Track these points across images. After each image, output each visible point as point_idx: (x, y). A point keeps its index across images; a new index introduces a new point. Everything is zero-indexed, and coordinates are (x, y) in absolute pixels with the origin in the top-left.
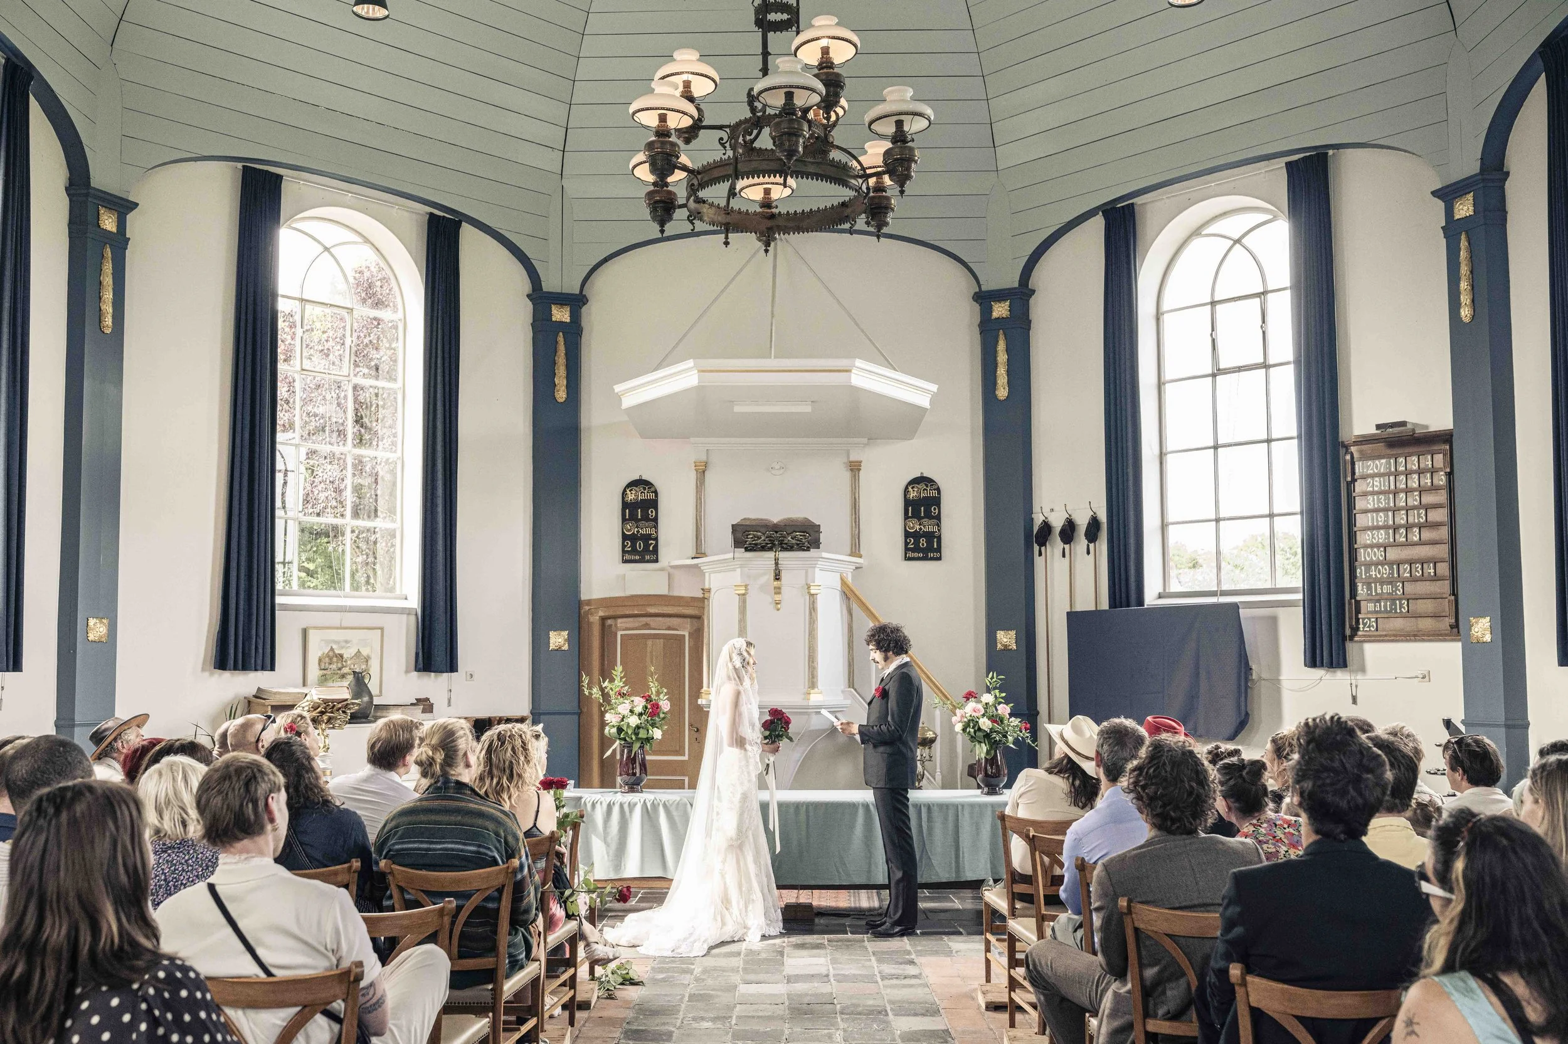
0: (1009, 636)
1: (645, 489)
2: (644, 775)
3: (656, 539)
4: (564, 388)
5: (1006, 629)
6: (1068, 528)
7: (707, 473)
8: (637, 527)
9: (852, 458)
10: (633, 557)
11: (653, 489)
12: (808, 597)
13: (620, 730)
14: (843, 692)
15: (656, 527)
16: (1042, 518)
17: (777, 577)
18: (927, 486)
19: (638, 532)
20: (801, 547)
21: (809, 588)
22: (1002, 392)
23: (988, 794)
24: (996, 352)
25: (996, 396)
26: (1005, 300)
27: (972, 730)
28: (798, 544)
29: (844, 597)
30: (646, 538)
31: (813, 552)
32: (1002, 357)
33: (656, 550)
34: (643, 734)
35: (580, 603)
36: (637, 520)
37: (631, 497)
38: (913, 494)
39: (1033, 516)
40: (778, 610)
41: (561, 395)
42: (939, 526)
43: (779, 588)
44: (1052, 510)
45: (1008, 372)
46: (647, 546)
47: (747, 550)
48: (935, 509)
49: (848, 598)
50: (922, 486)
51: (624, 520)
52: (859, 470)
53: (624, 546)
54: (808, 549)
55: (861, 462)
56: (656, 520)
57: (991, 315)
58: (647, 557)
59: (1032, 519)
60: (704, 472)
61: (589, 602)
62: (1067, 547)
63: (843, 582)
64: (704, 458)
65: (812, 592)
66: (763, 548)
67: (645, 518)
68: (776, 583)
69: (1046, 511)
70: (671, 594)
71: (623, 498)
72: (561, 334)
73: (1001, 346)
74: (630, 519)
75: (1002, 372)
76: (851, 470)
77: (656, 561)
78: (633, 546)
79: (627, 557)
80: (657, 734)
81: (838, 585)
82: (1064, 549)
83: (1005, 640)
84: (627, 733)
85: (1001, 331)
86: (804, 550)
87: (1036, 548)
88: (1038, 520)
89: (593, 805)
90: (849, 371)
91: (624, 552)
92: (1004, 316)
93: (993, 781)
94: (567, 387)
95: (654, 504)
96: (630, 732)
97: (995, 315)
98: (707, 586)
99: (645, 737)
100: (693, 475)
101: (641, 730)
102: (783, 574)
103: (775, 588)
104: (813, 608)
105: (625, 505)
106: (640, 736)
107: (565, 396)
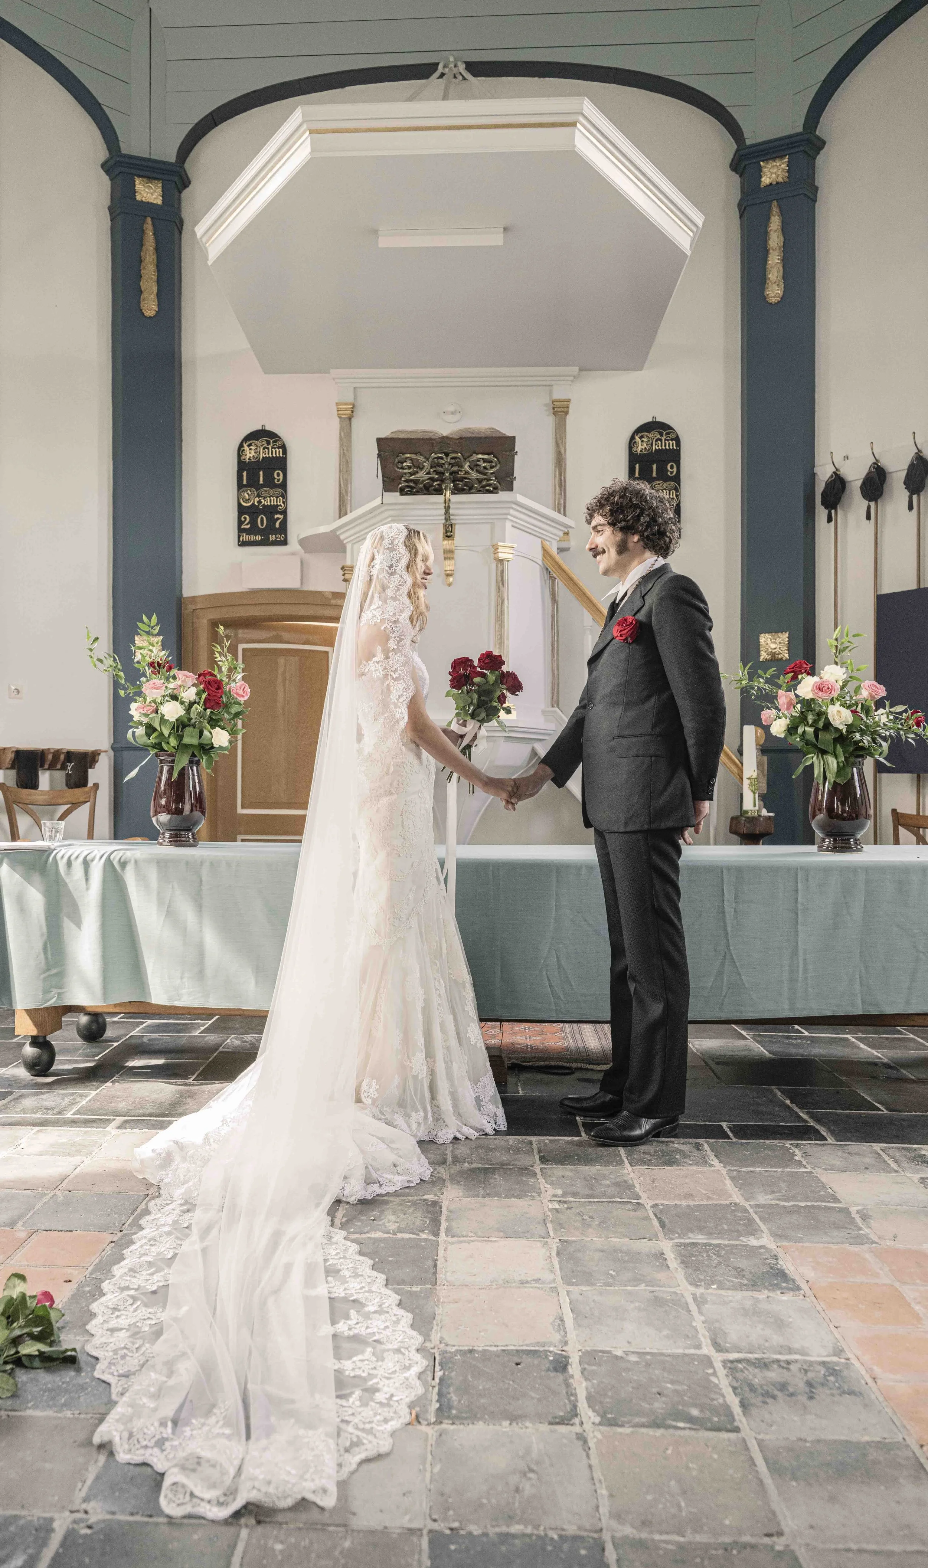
0: (778, 640)
1: (268, 443)
2: (197, 814)
3: (284, 512)
4: (153, 296)
5: (774, 630)
6: (875, 476)
7: (353, 419)
8: (258, 496)
9: (556, 396)
10: (252, 538)
11: (279, 444)
12: (494, 566)
13: (150, 729)
14: (543, 712)
15: (284, 496)
16: (830, 470)
17: (449, 534)
18: (661, 435)
19: (259, 502)
20: (485, 488)
21: (496, 548)
22: (774, 291)
23: (834, 849)
24: (766, 233)
25: (764, 298)
26: (782, 157)
27: (810, 730)
28: (480, 481)
29: (546, 576)
30: (271, 511)
31: (503, 495)
32: (775, 240)
33: (284, 529)
34: (190, 738)
35: (179, 602)
36: (258, 487)
37: (249, 454)
38: (641, 446)
39: (816, 470)
40: (450, 585)
41: (150, 307)
42: (677, 490)
43: (452, 552)
44: (846, 458)
45: (784, 260)
46: (272, 521)
47: (402, 492)
48: (672, 467)
49: (552, 579)
50: (655, 435)
51: (240, 486)
52: (567, 413)
53: (240, 523)
54: (495, 490)
55: (569, 401)
56: (284, 486)
57: (760, 182)
58: (272, 538)
59: (813, 475)
60: (350, 419)
61: (194, 599)
62: (872, 504)
63: (546, 552)
64: (350, 398)
65: (501, 556)
66: (428, 490)
67: (270, 483)
68: (447, 544)
69: (838, 459)
70: (305, 589)
71: (239, 456)
72: (149, 220)
73: (775, 223)
74: (249, 485)
75: (774, 260)
76: (555, 414)
77: (284, 543)
78: (253, 522)
79: (245, 537)
80: (220, 738)
81: (539, 556)
82: (869, 508)
83: (773, 646)
84: (162, 734)
85: (775, 203)
86: (489, 492)
87: (821, 513)
88: (824, 473)
89: (69, 863)
90: (573, 124)
91: (241, 531)
92: (780, 180)
93: (845, 825)
94: (158, 295)
95: (281, 463)
96: (166, 732)
97: (766, 180)
98: (348, 563)
99: (195, 741)
100: (336, 424)
101: (188, 730)
102: (458, 531)
103: (445, 551)
104: (501, 581)
105: (242, 466)
106: (186, 740)
107: (155, 307)
